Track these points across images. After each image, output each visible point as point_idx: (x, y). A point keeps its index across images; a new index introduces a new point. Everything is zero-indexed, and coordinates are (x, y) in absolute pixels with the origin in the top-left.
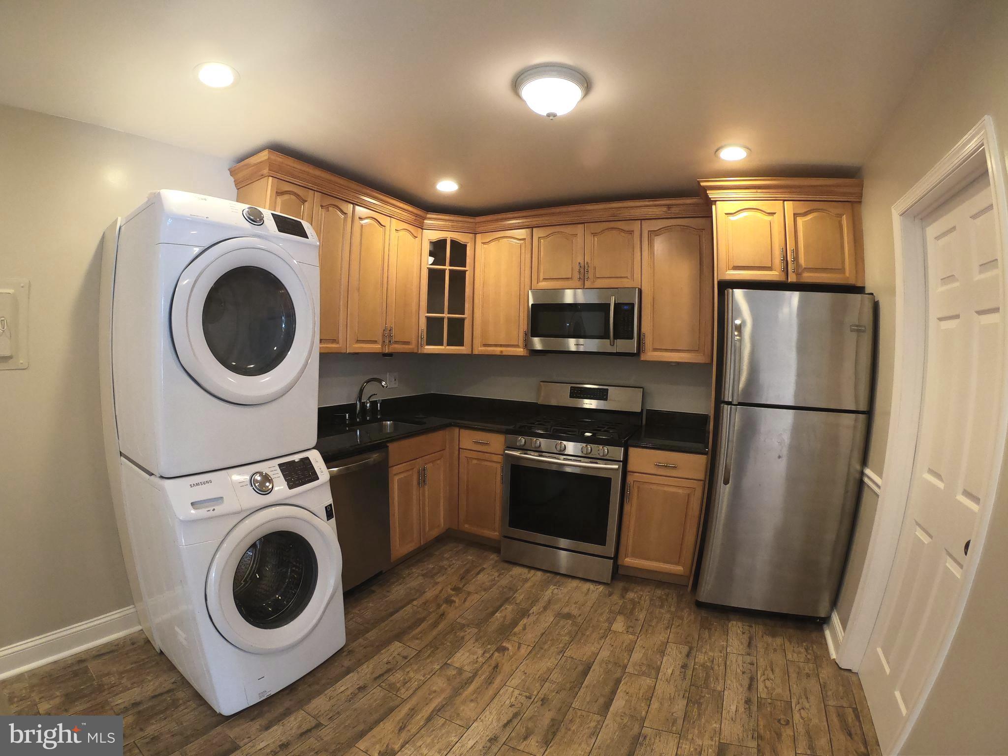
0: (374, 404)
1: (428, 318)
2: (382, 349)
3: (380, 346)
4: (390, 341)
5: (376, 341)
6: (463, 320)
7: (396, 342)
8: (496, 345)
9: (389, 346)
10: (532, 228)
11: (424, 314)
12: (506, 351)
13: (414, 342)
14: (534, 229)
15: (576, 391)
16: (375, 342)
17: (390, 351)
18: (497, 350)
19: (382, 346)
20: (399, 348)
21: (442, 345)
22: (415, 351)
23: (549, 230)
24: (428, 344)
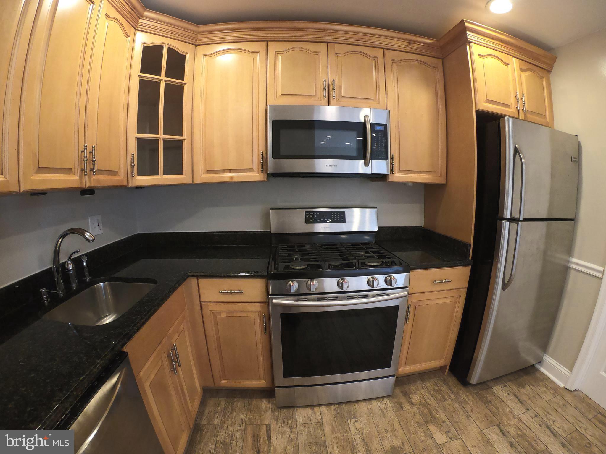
0: (77, 262)
1: (139, 140)
2: (81, 182)
3: (77, 178)
4: (91, 170)
5: (71, 169)
6: (180, 142)
7: (101, 171)
8: (224, 171)
9: (90, 178)
10: (267, 41)
11: (133, 134)
12: (238, 176)
13: (122, 172)
14: (269, 43)
15: (311, 216)
16: (69, 171)
17: (93, 185)
18: (226, 177)
19: (81, 177)
20: (105, 180)
21: (157, 174)
22: (125, 184)
23: (288, 45)
24: (140, 174)
